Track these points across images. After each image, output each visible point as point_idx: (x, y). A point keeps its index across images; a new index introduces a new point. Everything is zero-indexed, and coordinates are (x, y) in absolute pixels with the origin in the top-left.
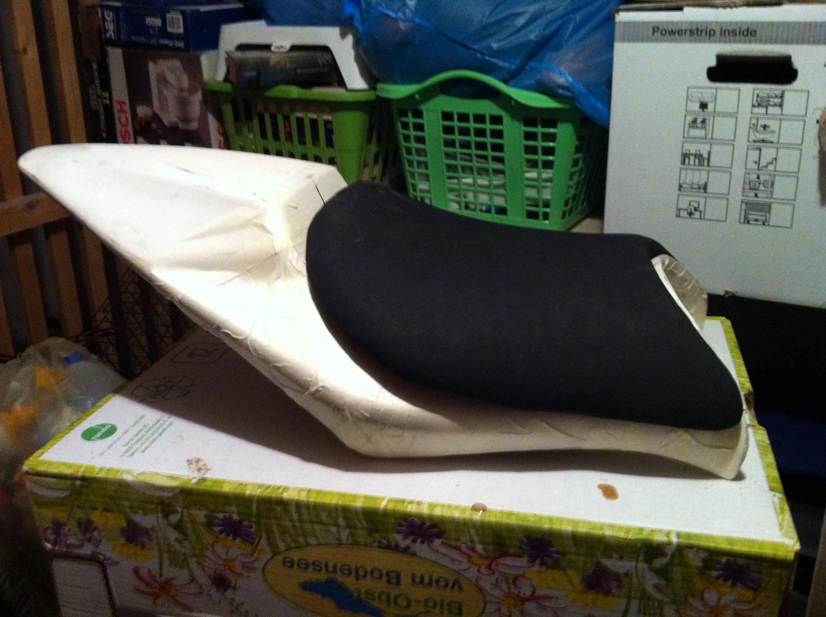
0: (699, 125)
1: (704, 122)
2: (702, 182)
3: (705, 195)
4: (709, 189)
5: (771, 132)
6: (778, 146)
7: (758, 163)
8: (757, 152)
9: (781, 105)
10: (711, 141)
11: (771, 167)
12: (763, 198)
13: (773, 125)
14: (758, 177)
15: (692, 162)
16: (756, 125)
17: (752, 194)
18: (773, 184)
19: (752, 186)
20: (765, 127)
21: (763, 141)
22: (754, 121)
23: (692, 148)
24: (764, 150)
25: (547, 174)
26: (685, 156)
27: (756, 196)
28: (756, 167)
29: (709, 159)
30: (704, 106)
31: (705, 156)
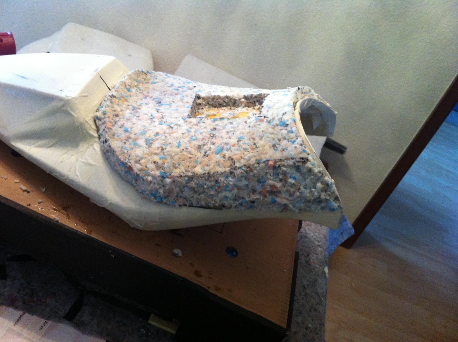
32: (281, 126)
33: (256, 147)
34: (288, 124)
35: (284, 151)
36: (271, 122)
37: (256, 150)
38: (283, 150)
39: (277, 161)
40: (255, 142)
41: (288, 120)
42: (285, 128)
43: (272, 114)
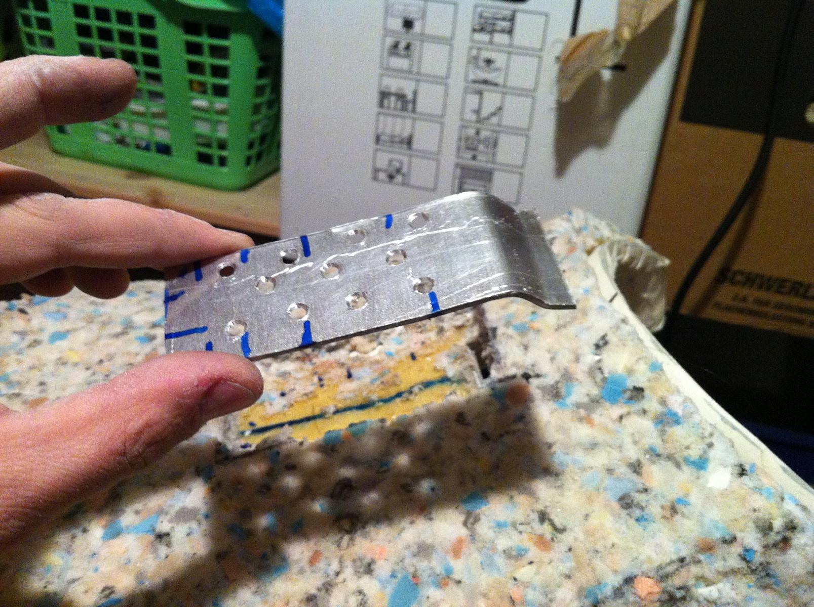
0: (402, 52)
1: (408, 47)
2: (406, 134)
3: (408, 152)
4: (416, 145)
5: (498, 69)
6: (505, 90)
7: (477, 112)
8: (476, 98)
9: (510, 32)
10: (418, 77)
11: (494, 120)
12: (482, 162)
13: (500, 59)
14: (478, 133)
15: (392, 105)
16: (476, 58)
17: (469, 155)
18: (495, 144)
19: (469, 145)
20: (489, 62)
21: (485, 82)
22: (474, 52)
23: (393, 84)
24: (486, 95)
25: (221, 103)
26: (384, 95)
27: (474, 158)
28: (473, 117)
29: (414, 101)
30: (408, 24)
31: (410, 97)
32: (614, 401)
33: (556, 529)
34: (638, 385)
35: (678, 517)
36: (563, 391)
37: (559, 548)
38: (674, 510)
39: (669, 569)
40: (540, 507)
41: (630, 372)
42: (636, 406)
43: (548, 356)
